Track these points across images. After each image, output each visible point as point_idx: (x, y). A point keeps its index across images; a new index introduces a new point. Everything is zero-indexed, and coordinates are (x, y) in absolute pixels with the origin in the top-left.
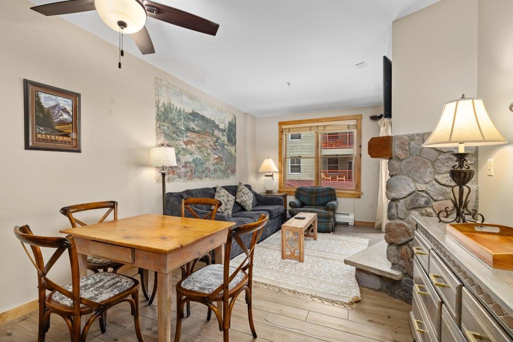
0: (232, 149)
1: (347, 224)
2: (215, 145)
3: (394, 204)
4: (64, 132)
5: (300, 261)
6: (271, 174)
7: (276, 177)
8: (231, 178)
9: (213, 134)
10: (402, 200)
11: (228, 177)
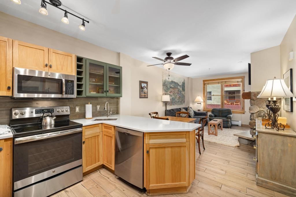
0: (183, 93)
1: (238, 125)
2: (178, 92)
3: (252, 115)
5: (216, 136)
6: (200, 103)
7: (202, 104)
8: (183, 104)
9: (177, 88)
10: (255, 114)
11: (182, 104)
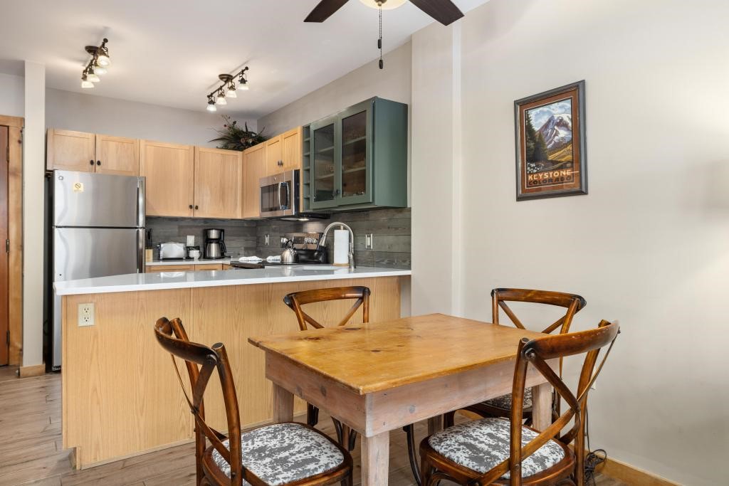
4: (560, 162)
